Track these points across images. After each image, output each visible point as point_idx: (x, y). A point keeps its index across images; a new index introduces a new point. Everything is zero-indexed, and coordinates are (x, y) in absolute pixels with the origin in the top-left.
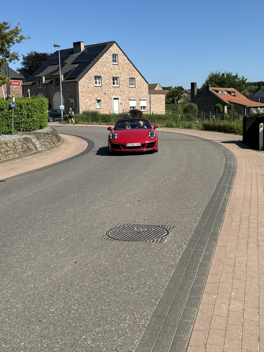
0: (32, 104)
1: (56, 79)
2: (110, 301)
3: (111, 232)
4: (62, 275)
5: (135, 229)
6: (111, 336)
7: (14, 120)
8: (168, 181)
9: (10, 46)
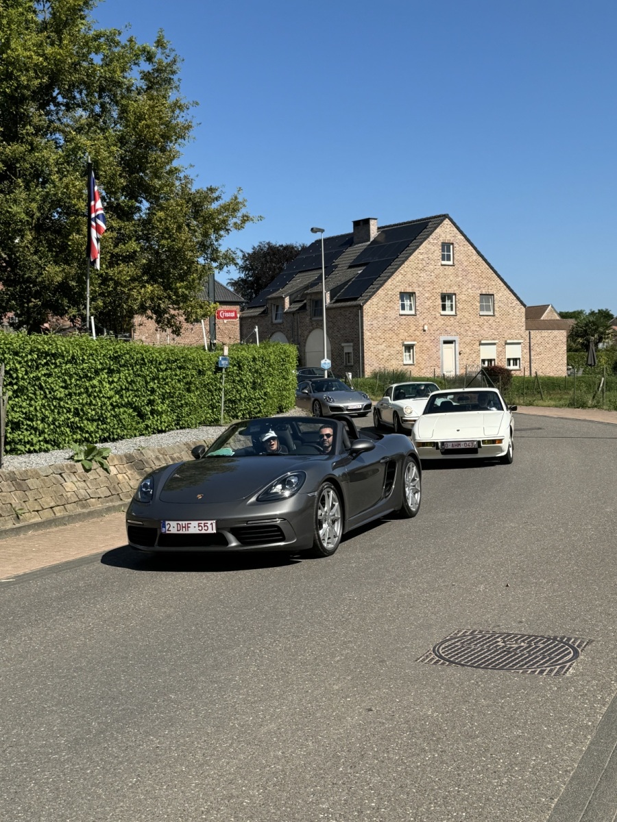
0: (263, 358)
1: (313, 300)
2: (447, 796)
3: (443, 646)
4: (341, 734)
5: (498, 642)
7: (225, 395)
8: (574, 536)
9: (221, 236)
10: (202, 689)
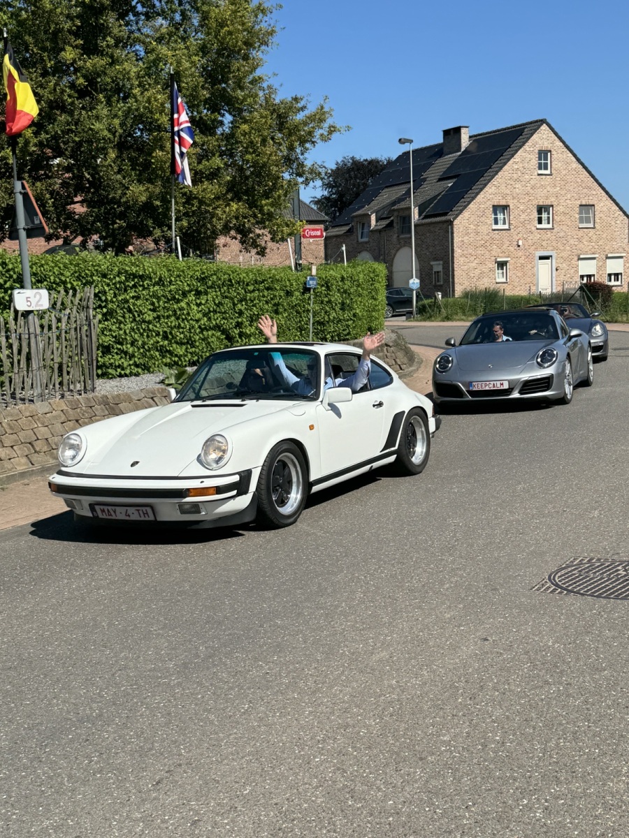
0: (351, 278)
1: (401, 217)
2: (577, 731)
3: (559, 574)
4: (457, 664)
5: (619, 570)
6: (589, 806)
7: (314, 317)
9: (307, 149)
10: (308, 615)
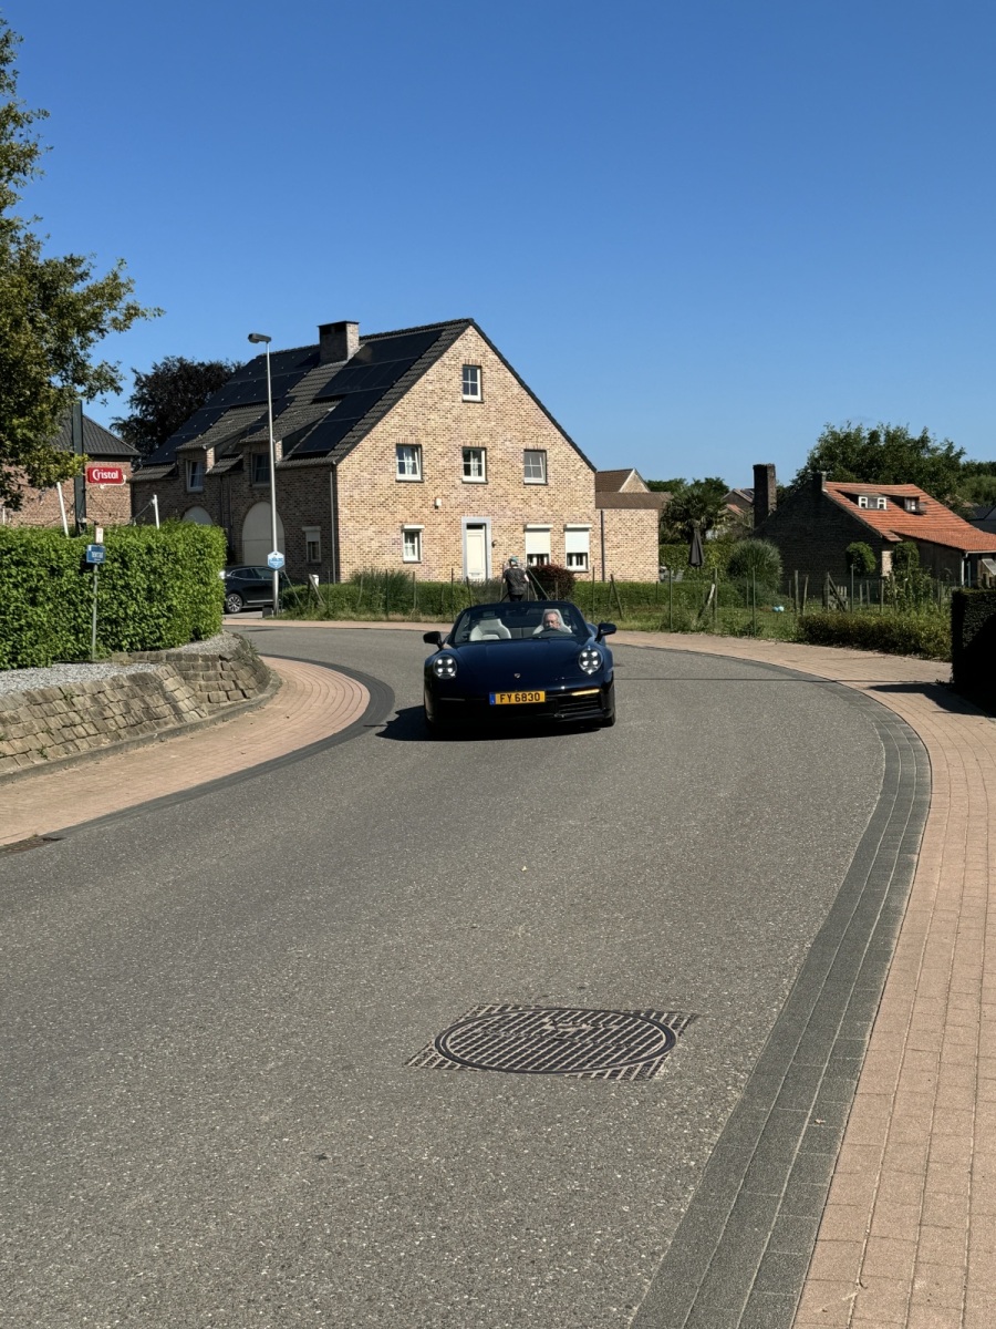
0: (164, 549)
1: (254, 455)
3: (453, 1035)
4: (268, 1205)
5: (544, 1024)
7: (99, 610)
8: (668, 838)
9: (91, 341)
10: (24, 1132)
